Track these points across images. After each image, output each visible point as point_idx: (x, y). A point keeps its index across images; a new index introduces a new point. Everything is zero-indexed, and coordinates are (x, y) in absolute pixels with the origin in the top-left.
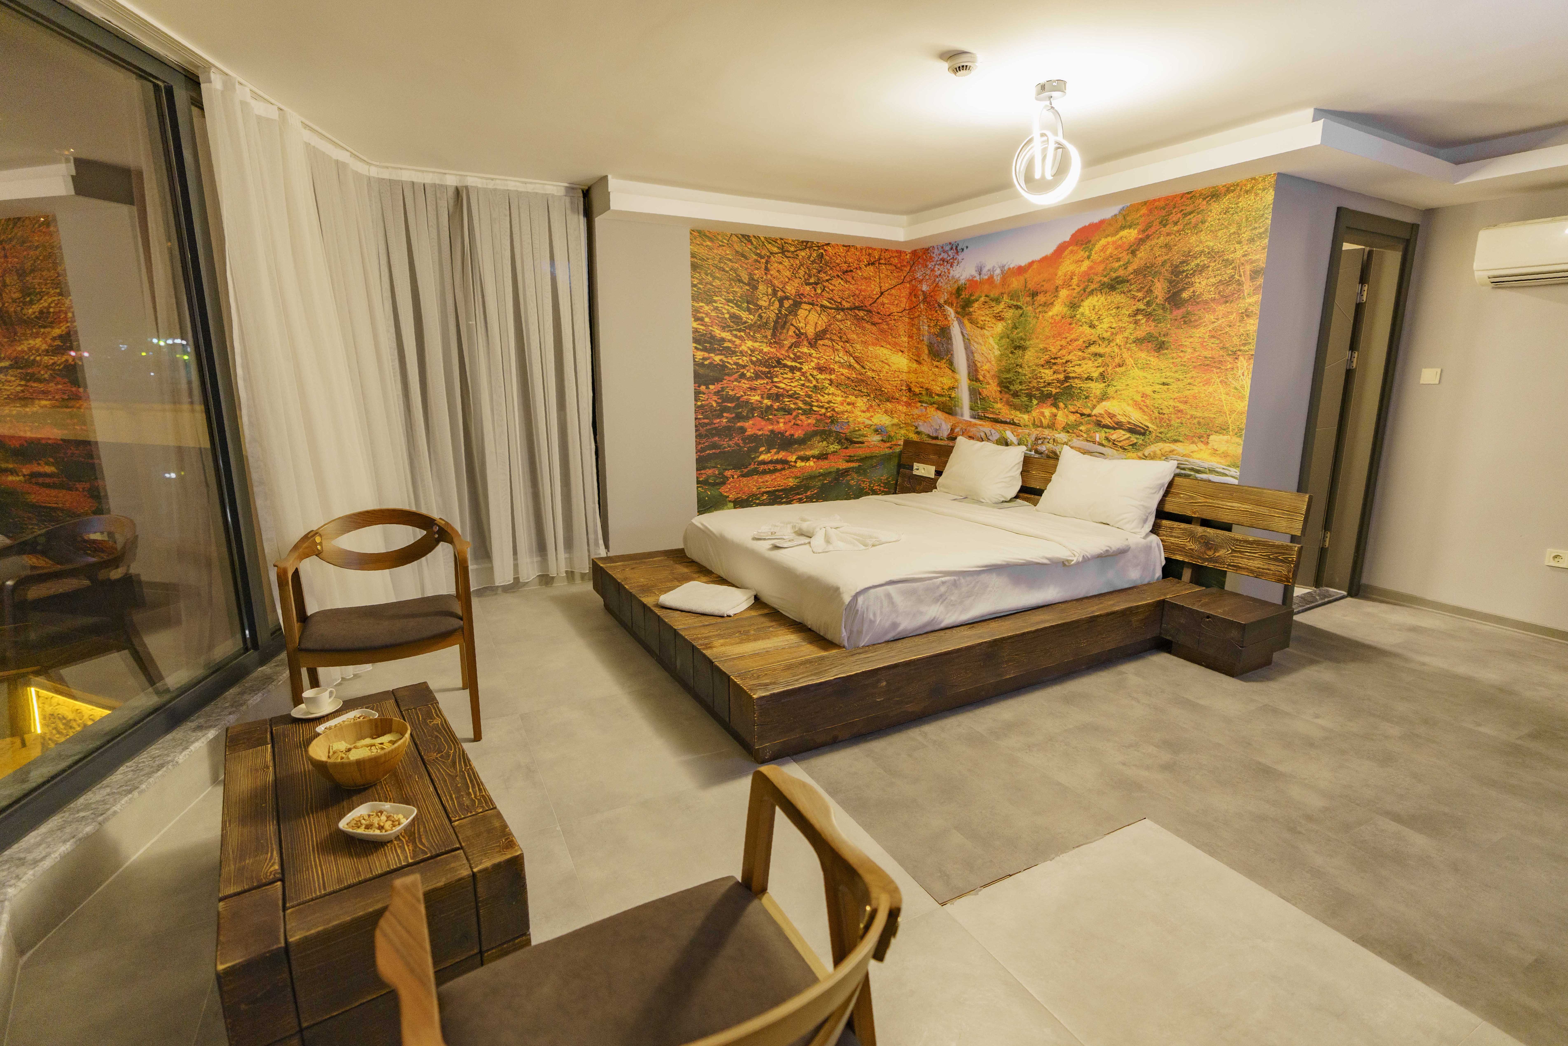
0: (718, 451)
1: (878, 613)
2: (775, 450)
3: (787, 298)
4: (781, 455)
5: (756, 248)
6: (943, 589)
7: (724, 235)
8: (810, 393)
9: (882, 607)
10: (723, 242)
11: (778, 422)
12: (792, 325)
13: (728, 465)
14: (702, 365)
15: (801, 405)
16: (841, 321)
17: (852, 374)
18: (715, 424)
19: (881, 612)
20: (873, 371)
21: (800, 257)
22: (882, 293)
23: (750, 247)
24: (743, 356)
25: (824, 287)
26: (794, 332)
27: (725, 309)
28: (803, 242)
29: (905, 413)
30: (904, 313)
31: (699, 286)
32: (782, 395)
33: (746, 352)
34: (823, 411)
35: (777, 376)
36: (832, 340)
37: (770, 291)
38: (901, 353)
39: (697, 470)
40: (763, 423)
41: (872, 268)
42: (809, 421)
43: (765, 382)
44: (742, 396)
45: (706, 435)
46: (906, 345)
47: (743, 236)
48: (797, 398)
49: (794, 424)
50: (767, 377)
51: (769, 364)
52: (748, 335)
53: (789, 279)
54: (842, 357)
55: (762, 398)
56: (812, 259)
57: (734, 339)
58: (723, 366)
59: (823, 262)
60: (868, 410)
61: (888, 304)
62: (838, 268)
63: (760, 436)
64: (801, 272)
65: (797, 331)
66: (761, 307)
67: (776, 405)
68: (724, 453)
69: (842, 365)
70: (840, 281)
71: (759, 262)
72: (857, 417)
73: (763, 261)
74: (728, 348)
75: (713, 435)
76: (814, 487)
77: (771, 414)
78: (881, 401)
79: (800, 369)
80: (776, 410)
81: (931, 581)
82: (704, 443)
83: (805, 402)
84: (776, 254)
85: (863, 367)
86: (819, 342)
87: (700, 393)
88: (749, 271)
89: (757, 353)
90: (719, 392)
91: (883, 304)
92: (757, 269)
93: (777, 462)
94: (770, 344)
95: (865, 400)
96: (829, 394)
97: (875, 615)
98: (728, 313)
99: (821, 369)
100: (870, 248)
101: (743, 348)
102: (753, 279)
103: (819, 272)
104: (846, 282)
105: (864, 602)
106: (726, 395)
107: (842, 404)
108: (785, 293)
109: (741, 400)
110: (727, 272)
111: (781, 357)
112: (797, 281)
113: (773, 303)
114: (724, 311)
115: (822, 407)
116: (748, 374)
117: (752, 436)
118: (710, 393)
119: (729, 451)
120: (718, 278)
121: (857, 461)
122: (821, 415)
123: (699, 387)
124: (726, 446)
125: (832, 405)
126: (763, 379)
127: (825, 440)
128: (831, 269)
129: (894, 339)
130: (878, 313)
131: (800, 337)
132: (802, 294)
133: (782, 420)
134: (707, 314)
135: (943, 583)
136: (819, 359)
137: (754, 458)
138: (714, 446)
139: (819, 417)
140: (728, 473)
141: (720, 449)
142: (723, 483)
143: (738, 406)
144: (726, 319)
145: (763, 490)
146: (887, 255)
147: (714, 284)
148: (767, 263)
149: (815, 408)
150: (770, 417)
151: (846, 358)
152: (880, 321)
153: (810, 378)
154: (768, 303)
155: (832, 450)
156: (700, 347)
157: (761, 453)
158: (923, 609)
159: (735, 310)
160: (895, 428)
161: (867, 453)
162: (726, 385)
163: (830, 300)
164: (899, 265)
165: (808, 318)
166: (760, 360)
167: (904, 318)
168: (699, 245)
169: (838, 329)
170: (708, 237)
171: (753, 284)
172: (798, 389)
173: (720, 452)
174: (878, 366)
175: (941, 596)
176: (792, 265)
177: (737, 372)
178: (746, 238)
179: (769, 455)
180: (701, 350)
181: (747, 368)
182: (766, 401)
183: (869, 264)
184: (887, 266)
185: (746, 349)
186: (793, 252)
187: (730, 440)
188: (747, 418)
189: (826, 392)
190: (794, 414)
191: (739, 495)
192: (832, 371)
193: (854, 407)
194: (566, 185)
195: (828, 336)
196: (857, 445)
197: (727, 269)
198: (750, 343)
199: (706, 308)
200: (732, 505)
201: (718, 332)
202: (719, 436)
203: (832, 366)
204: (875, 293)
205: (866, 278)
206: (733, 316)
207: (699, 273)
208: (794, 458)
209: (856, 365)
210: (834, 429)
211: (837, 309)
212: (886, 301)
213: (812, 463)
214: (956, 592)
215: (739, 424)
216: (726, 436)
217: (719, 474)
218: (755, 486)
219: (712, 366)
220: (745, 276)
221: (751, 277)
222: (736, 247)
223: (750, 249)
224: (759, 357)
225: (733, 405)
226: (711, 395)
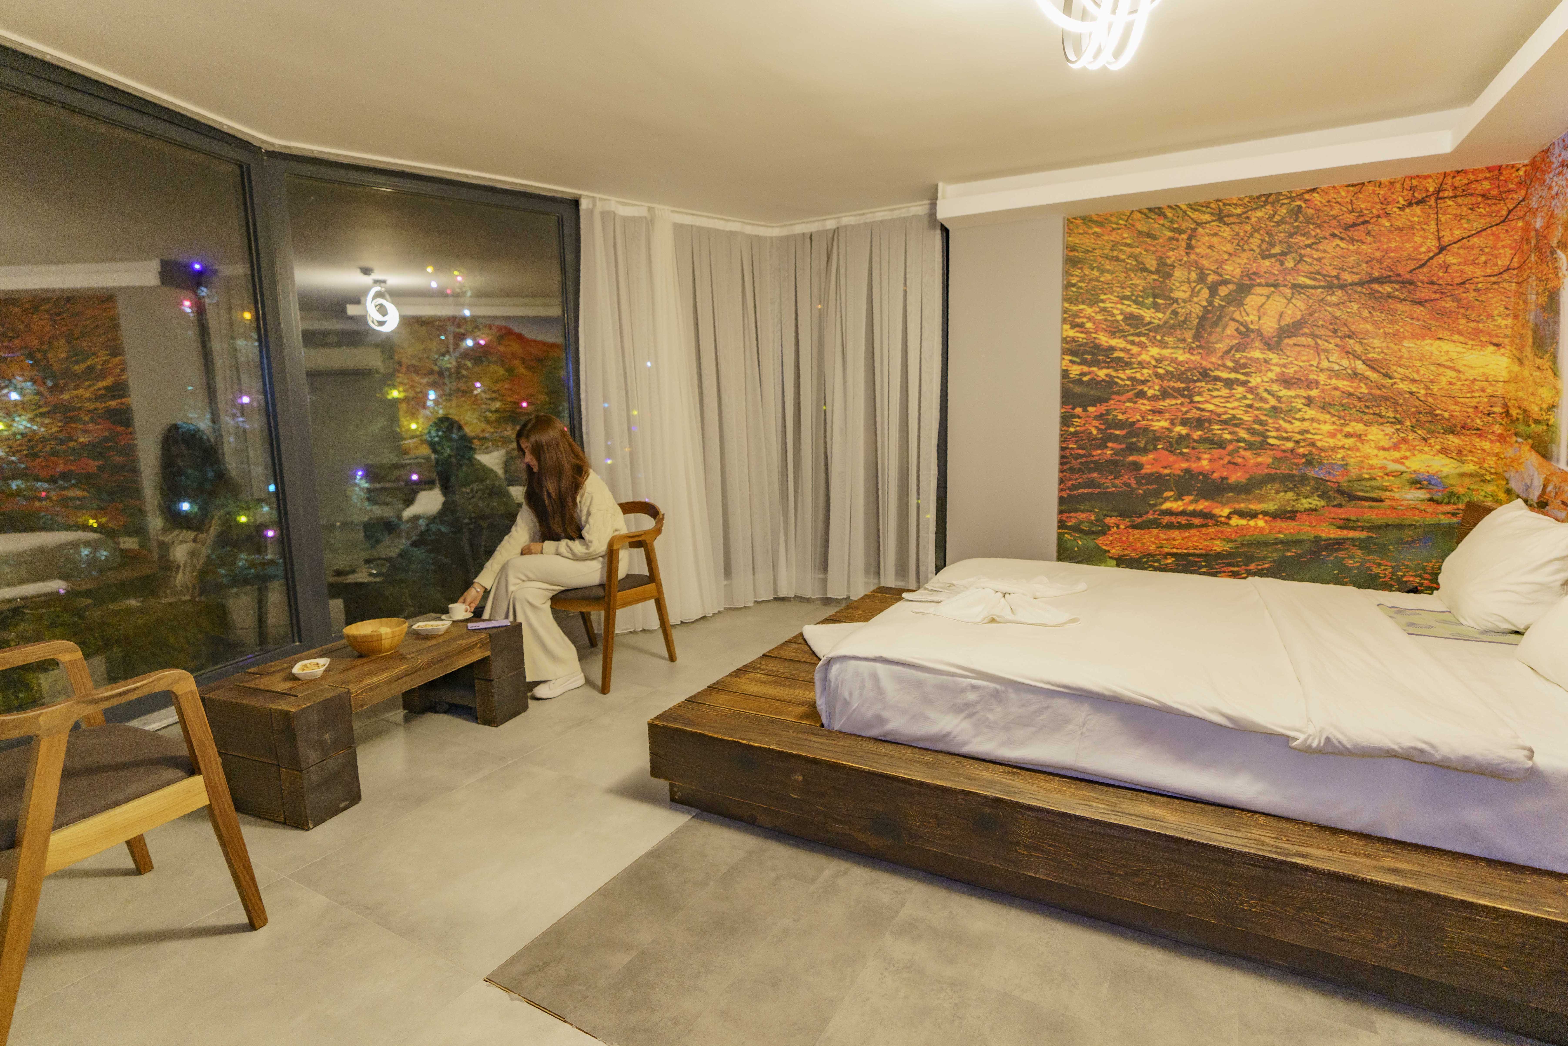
0: (1097, 491)
1: (856, 694)
2: (1192, 497)
3: (1225, 282)
4: (1202, 505)
5: (1172, 222)
6: (972, 697)
7: (1119, 215)
8: (1264, 418)
9: (862, 687)
10: (1118, 224)
11: (1199, 459)
12: (1233, 320)
13: (1112, 511)
14: (1079, 382)
15: (1243, 434)
16: (1337, 305)
17: (1360, 387)
18: (1093, 456)
19: (861, 695)
20: (1413, 381)
21: (1254, 220)
22: (1442, 249)
23: (1161, 222)
24: (1143, 368)
25: (1302, 257)
26: (1237, 330)
27: (1117, 309)
28: (1259, 197)
29: (1497, 455)
30: (1506, 276)
31: (1080, 284)
32: (1209, 421)
33: (1149, 363)
34: (1290, 445)
35: (1199, 394)
36: (1314, 336)
37: (1194, 276)
38: (1492, 348)
39: (1061, 512)
40: (1172, 458)
41: (1417, 210)
42: (1260, 460)
43: (1179, 402)
44: (1139, 421)
45: (1080, 470)
46: (1509, 332)
47: (1150, 210)
48: (1236, 425)
49: (1229, 462)
50: (1183, 396)
51: (1187, 377)
52: (1153, 341)
53: (1230, 255)
54: (1338, 361)
55: (1173, 423)
56: (1277, 218)
57: (1129, 347)
58: (1110, 383)
59: (1301, 218)
60: (1396, 447)
61: (1460, 264)
62: (1334, 223)
63: (1166, 475)
64: (1255, 241)
65: (1242, 329)
66: (1176, 301)
67: (1197, 435)
68: (1106, 494)
69: (1336, 374)
70: (1338, 242)
71: (1177, 240)
72: (1367, 457)
73: (1185, 236)
74: (1116, 358)
75: (1091, 470)
76: (1264, 559)
77: (1187, 447)
78: (1430, 432)
79: (1244, 384)
80: (1197, 442)
81: (949, 678)
82: (1077, 479)
83: (1251, 431)
84: (1209, 222)
85: (1387, 375)
86: (1286, 341)
87: (1074, 416)
88: (1159, 254)
89: (1166, 363)
90: (1102, 415)
91: (1446, 267)
92: (1173, 249)
93: (1194, 514)
94: (1191, 350)
95: (1389, 429)
96: (1304, 420)
98: (1121, 314)
99: (1287, 382)
100: (1412, 178)
101: (1144, 357)
102: (1165, 264)
103: (1291, 235)
104: (1352, 241)
105: (840, 673)
106: (1113, 420)
107: (1333, 435)
108: (1220, 275)
109: (1137, 426)
110: (1123, 261)
111: (1210, 366)
112: (1244, 255)
113: (1199, 291)
114: (1115, 312)
115: (1288, 439)
116: (1150, 393)
117: (1152, 474)
118: (1089, 417)
119: (1113, 492)
120: (1108, 271)
121: (1363, 528)
122: (1284, 451)
123: (1073, 409)
124: (1109, 485)
125: (1309, 436)
126: (1176, 398)
127: (1291, 490)
128: (1319, 226)
129: (1473, 325)
130: (1432, 283)
131: (1248, 336)
132: (1255, 274)
133: (1206, 456)
134: (1090, 319)
135: (974, 688)
136: (1284, 366)
137: (1153, 505)
138: (1091, 484)
139: (1279, 454)
140: (1110, 521)
141: (1099, 487)
142: (1103, 533)
143: (1131, 434)
144: (1117, 321)
145: (1166, 550)
146: (1460, 181)
147: (1102, 279)
148: (1190, 238)
149: (1271, 441)
150: (1185, 450)
151: (1345, 363)
152: (1437, 296)
153: (1265, 395)
154: (1188, 294)
155: (1307, 506)
156: (1078, 360)
157: (1167, 499)
158: (932, 713)
159: (1134, 309)
160: (1466, 480)
161: (1392, 518)
162: (1113, 407)
163: (1311, 275)
164: (1495, 192)
165: (1266, 306)
166: (1172, 373)
167: (1505, 285)
168: (1081, 234)
169: (1329, 316)
170: (1096, 222)
171: (1164, 270)
172: (1239, 413)
173: (1098, 493)
174: (1426, 372)
175: (967, 705)
176: (1238, 234)
177: (1131, 390)
178: (1160, 211)
179: (1180, 503)
180: (1079, 364)
181: (1149, 384)
182: (1178, 429)
183: (1410, 204)
184: (1460, 200)
185: (1148, 359)
186: (1239, 215)
187: (1116, 478)
188: (1145, 451)
189: (1298, 416)
190: (1230, 447)
191: (1126, 552)
192: (1311, 384)
193: (1362, 441)
195: (1306, 330)
196: (1366, 504)
197: (1123, 257)
198: (1155, 351)
199: (1089, 311)
200: (1114, 562)
201: (1104, 339)
202: (1100, 472)
203: (1312, 377)
204: (1423, 249)
205: (1400, 229)
206: (1130, 318)
207: (1081, 268)
208: (1226, 511)
209: (1368, 373)
210: (1313, 474)
211: (1330, 287)
212: (1451, 259)
213: (1261, 523)
215: (1131, 458)
216: (1111, 473)
217: (1097, 520)
218: (1153, 543)
219: (1094, 383)
220: (1151, 263)
221: (1162, 262)
222: (1139, 227)
223: (1163, 225)
224: (1170, 369)
225: (1124, 432)
226: (1090, 420)
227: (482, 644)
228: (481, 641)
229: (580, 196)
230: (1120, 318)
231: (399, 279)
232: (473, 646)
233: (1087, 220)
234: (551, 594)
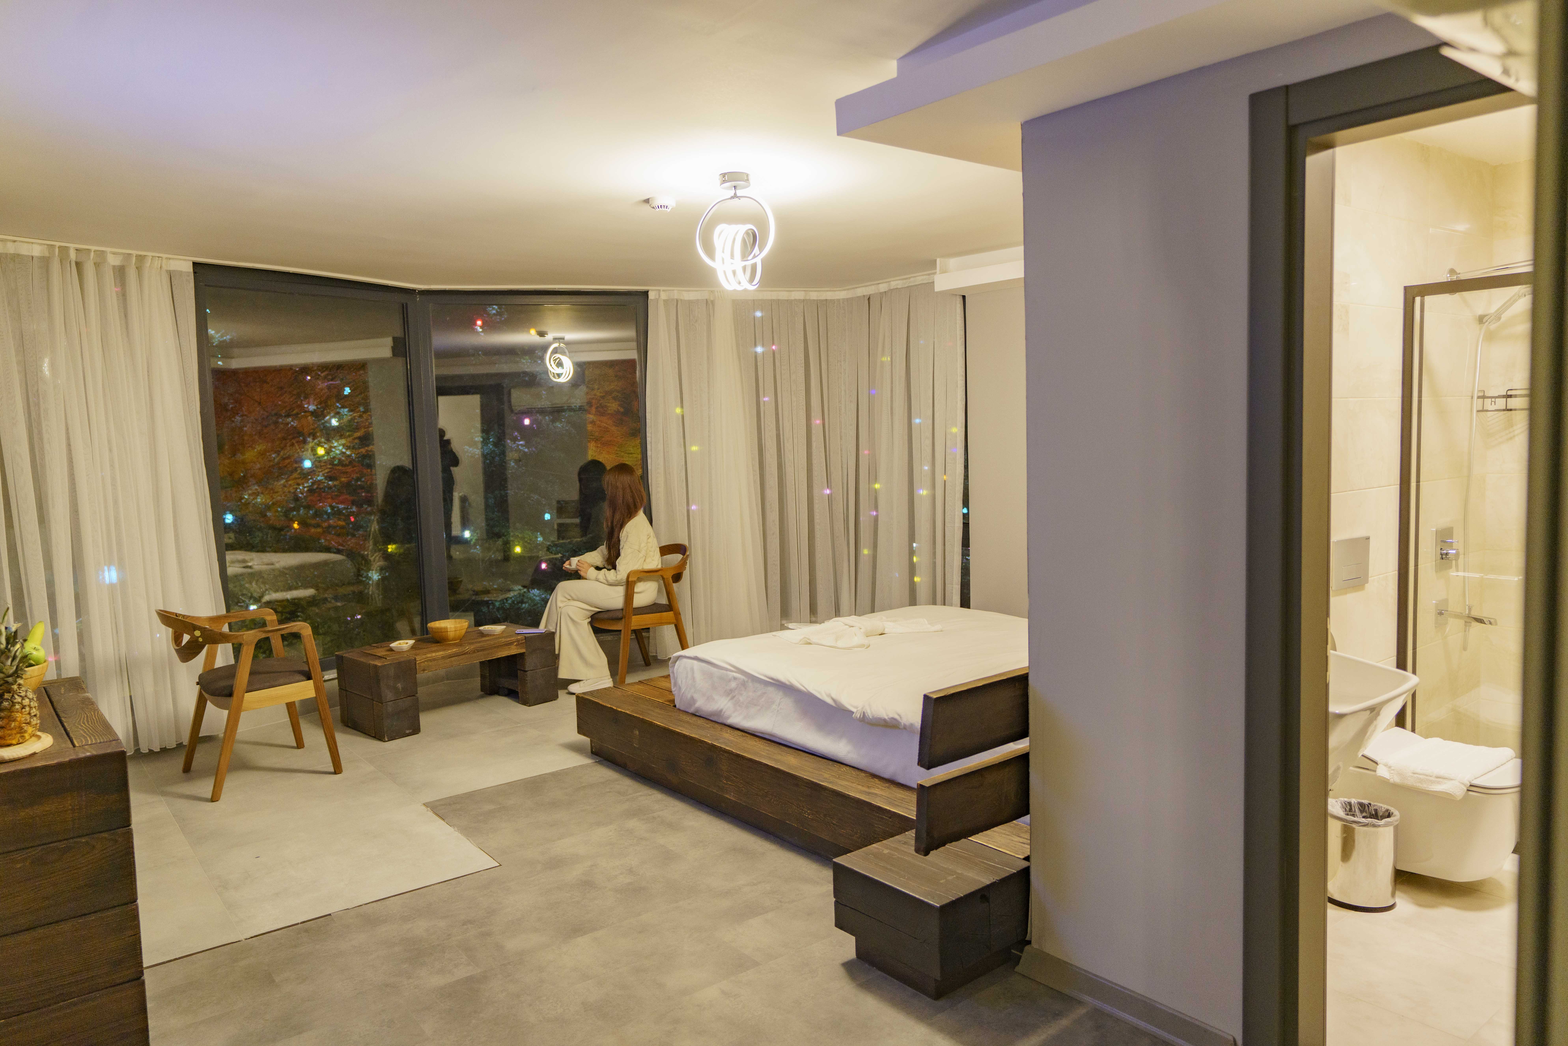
135: (735, 678)
158: (715, 697)
175: (731, 691)
214: (744, 694)
227: (519, 644)
228: (518, 641)
229: (647, 290)
231: (571, 336)
232: (511, 643)
234: (590, 614)
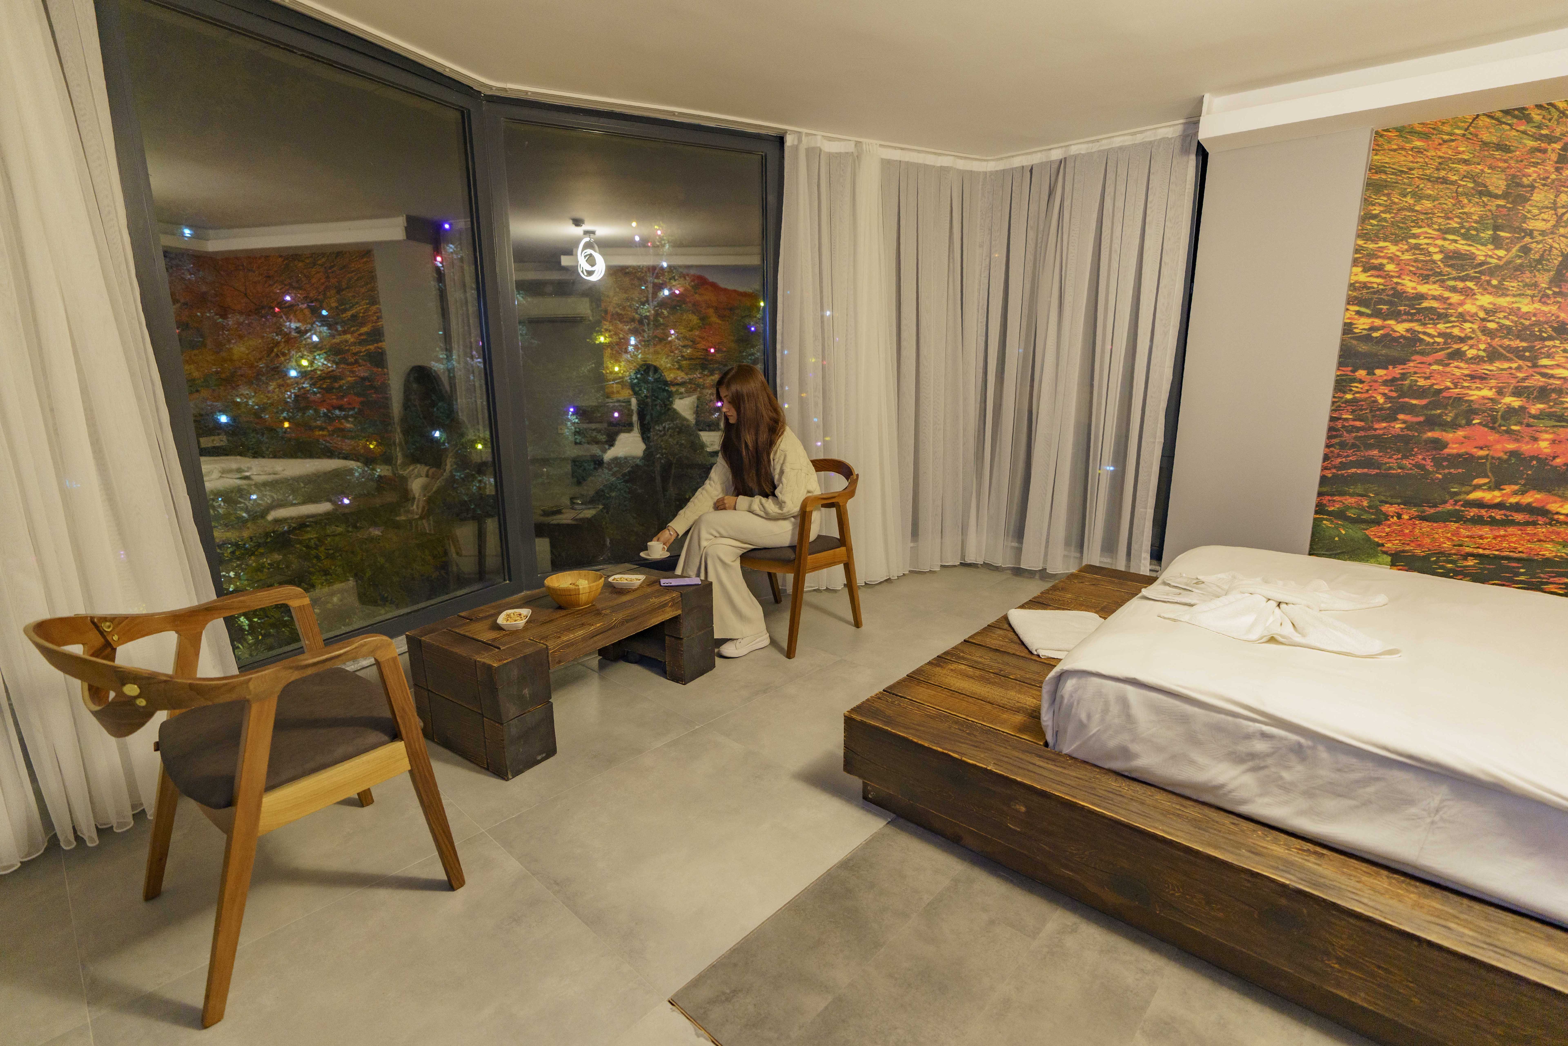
0: (1374, 472)
1: (1097, 717)
2: (1516, 487)
4: (1531, 498)
5: (1539, 127)
6: (1260, 746)
7: (1455, 122)
9: (1106, 711)
10: (1452, 134)
11: (1535, 439)
13: (1392, 497)
14: (1366, 338)
18: (1376, 430)
19: (1103, 720)
23: (1522, 128)
24: (1465, 321)
27: (1436, 246)
31: (1384, 215)
32: (1559, 391)
33: (1474, 315)
35: (1549, 356)
39: (1320, 494)
40: (1492, 437)
43: (1514, 365)
44: (1448, 388)
45: (1354, 446)
47: (1506, 112)
50: (1522, 358)
51: (1532, 334)
52: (1485, 286)
55: (1500, 392)
57: (1447, 294)
58: (1413, 340)
63: (1481, 458)
66: (1530, 233)
67: (1536, 408)
68: (1387, 476)
71: (1544, 151)
74: (1426, 308)
75: (1370, 447)
77: (1520, 423)
80: (1534, 417)
81: (1230, 718)
82: (1348, 456)
87: (1354, 380)
88: (1511, 171)
89: (1502, 315)
90: (1394, 380)
92: (1535, 164)
93: (1517, 508)
94: (1544, 298)
97: (1089, 717)
98: (1441, 252)
101: (1469, 307)
102: (1519, 185)
105: (1076, 690)
106: (1410, 386)
109: (1445, 394)
110: (1453, 183)
114: (1432, 249)
116: (1471, 353)
117: (1459, 455)
118: (1376, 381)
119: (1398, 474)
120: (1428, 197)
123: (1354, 371)
124: (1394, 465)
126: (1510, 360)
133: (1548, 436)
134: (1392, 259)
137: (1456, 494)
138: (1369, 463)
140: (1389, 509)
141: (1379, 468)
142: (1378, 522)
143: (1435, 405)
144: (1434, 262)
145: (1468, 550)
147: (1417, 208)
150: (1514, 428)
154: (1552, 223)
156: (1368, 311)
157: (1478, 487)
158: (1196, 755)
159: (1462, 246)
162: (1412, 370)
166: (1509, 328)
168: (1395, 150)
170: (1419, 133)
171: (1517, 193)
173: (1377, 474)
175: (1253, 756)
177: (1442, 349)
178: (1521, 114)
179: (1497, 493)
180: (1368, 316)
181: (1471, 342)
182: (1508, 400)
185: (1474, 310)
187: (1405, 457)
188: (1454, 426)
191: (1407, 548)
194: (1182, 121)
197: (1455, 178)
198: (1486, 300)
199: (1393, 249)
200: (1389, 559)
201: (1410, 285)
202: (1383, 449)
206: (1453, 258)
207: (1388, 195)
214: (1300, 768)
215: (1430, 434)
216: (1399, 451)
217: (1369, 507)
218: (1449, 539)
219: (1389, 339)
220: (1497, 183)
221: (1514, 182)
222: (1485, 136)
223: (1524, 132)
224: (1507, 323)
225: (1424, 402)
226: (1375, 385)
227: (674, 603)
228: (673, 599)
229: (786, 132)
230: (1438, 257)
231: (608, 229)
232: (665, 605)
233: (1405, 132)
234: (741, 552)
